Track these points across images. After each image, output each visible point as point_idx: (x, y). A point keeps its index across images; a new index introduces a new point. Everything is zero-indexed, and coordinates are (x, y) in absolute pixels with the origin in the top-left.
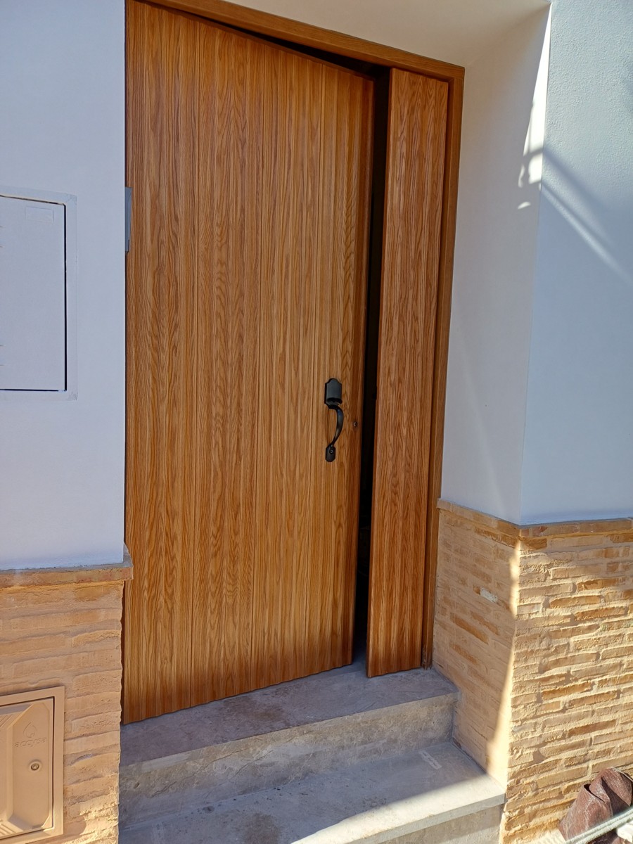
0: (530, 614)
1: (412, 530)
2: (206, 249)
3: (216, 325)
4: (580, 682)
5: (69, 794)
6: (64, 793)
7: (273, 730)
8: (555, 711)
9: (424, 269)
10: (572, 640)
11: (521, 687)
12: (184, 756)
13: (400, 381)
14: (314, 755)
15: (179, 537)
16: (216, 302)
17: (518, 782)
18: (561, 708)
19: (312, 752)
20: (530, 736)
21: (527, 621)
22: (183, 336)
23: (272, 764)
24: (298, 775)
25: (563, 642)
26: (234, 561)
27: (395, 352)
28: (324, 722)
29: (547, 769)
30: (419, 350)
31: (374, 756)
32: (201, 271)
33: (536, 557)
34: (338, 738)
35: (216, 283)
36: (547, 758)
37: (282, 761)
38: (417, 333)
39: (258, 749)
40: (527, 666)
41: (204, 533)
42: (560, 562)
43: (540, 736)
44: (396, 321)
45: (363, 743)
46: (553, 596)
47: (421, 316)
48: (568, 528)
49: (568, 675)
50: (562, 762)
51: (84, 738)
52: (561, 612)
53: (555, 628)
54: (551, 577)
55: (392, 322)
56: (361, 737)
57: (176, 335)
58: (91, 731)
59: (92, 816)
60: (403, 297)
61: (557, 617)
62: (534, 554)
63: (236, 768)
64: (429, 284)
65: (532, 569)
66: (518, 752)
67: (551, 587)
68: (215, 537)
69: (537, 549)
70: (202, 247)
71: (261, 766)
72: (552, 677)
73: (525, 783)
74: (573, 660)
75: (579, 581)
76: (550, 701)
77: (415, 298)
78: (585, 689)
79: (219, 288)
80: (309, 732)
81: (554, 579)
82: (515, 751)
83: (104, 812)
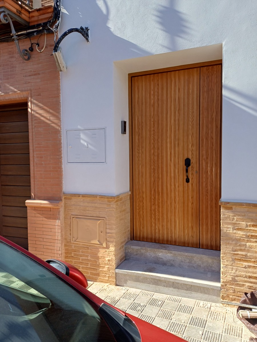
0: (227, 231)
2: (150, 128)
4: (253, 260)
5: (107, 240)
7: (162, 249)
8: (241, 266)
10: (248, 244)
11: (225, 254)
12: (140, 248)
13: (207, 158)
14: (174, 260)
15: (145, 198)
16: (152, 140)
17: (226, 285)
18: (244, 266)
19: (173, 259)
20: (230, 271)
21: (226, 232)
22: (144, 150)
23: (162, 258)
24: (169, 264)
25: (243, 243)
26: (159, 206)
28: (175, 252)
29: (239, 286)
31: (193, 268)
32: (149, 133)
33: (227, 212)
34: (181, 258)
35: (152, 136)
36: (239, 282)
37: (165, 259)
38: (213, 143)
39: (158, 253)
40: (226, 247)
42: (239, 215)
43: (235, 273)
45: (189, 263)
46: (237, 226)
48: (241, 204)
49: (246, 255)
50: (246, 286)
51: (109, 230)
52: (241, 233)
53: (239, 238)
54: (235, 220)
56: (188, 261)
57: (143, 149)
58: (110, 228)
61: (239, 234)
62: (227, 211)
63: (153, 256)
65: (226, 216)
66: (225, 275)
67: (236, 223)
68: (154, 200)
69: (228, 209)
71: (159, 258)
72: (238, 254)
73: (229, 286)
74: (248, 251)
75: (249, 224)
76: (239, 263)
78: (256, 263)
79: (153, 137)
80: (171, 253)
81: (237, 221)
82: (224, 274)
83: (112, 246)
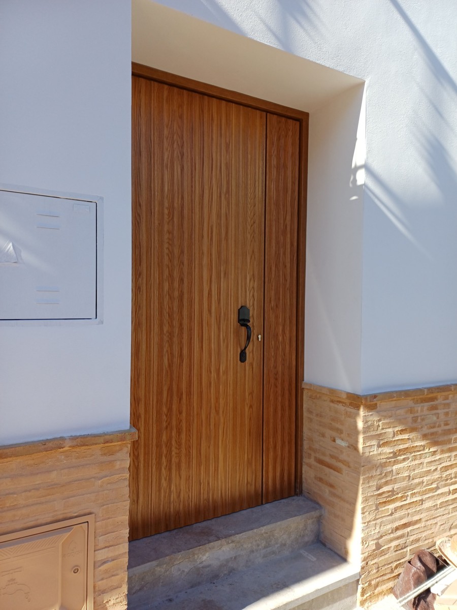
0: (369, 452)
1: (287, 403)
2: (159, 224)
3: (166, 273)
4: (400, 495)
5: (97, 588)
6: (94, 587)
7: (209, 542)
8: (386, 515)
9: (289, 236)
10: (394, 468)
11: (366, 500)
12: (154, 563)
14: (235, 558)
16: (166, 258)
17: (367, 563)
18: (390, 513)
19: (234, 555)
20: (373, 532)
21: (368, 456)
22: (145, 280)
23: (209, 566)
24: (225, 572)
25: (389, 469)
26: (179, 432)
27: (273, 288)
28: (241, 534)
29: (384, 554)
30: (288, 286)
32: (156, 239)
33: (371, 415)
35: (166, 245)
36: (383, 546)
37: (215, 563)
38: (286, 275)
39: (200, 556)
40: (369, 486)
41: (159, 412)
42: (385, 417)
43: (379, 532)
44: (273, 268)
46: (382, 440)
47: (288, 265)
48: (389, 396)
49: (393, 491)
50: (392, 549)
51: (107, 549)
52: (387, 450)
53: (384, 460)
54: (381, 428)
55: (271, 268)
57: (140, 279)
58: (111, 543)
59: (111, 603)
60: (277, 253)
61: (385, 453)
62: (371, 413)
63: (186, 570)
64: (292, 245)
65: (370, 423)
66: (366, 543)
67: (381, 434)
68: (167, 416)
69: (372, 409)
70: (157, 222)
71: (203, 567)
72: (383, 493)
73: (371, 564)
74: (395, 481)
75: (396, 429)
76: (384, 509)
77: (284, 254)
78: (403, 500)
79: (168, 248)
80: (233, 542)
81: (383, 429)
82: (365, 543)
83: (118, 600)
